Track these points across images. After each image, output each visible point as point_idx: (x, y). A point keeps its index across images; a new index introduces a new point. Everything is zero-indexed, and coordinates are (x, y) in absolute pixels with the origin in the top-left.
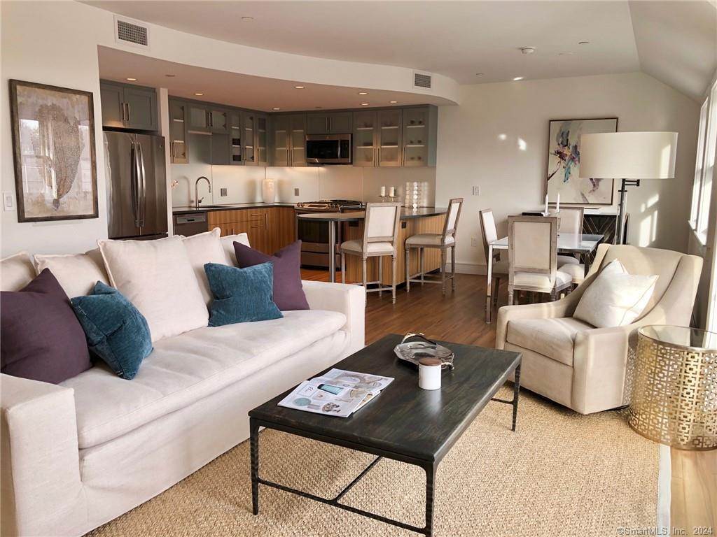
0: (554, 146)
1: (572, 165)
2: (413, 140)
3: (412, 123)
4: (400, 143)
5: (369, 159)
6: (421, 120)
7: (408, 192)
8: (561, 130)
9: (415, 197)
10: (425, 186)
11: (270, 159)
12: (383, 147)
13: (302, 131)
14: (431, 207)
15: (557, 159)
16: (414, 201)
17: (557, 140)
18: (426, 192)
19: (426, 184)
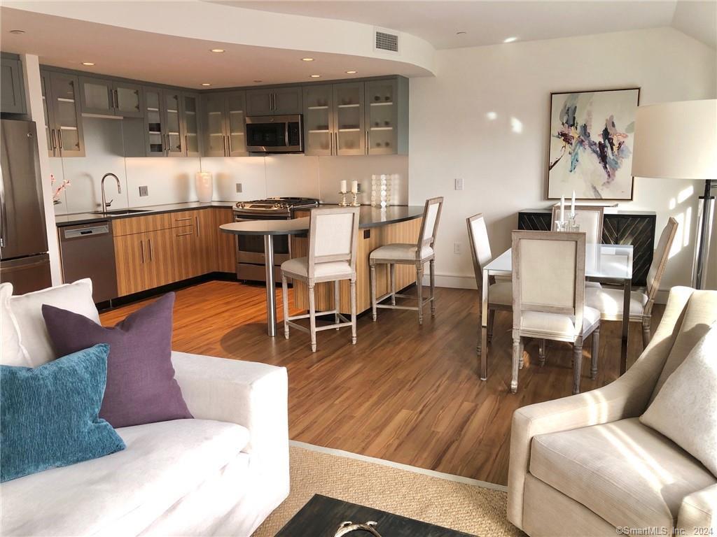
0: (557, 127)
1: (580, 150)
2: (379, 121)
3: (377, 99)
4: (362, 125)
5: (325, 146)
6: (388, 95)
7: (374, 187)
8: (565, 106)
9: (383, 193)
10: (396, 179)
11: (203, 148)
12: (341, 130)
13: (241, 112)
14: (404, 206)
15: (561, 142)
16: (382, 199)
17: (561, 118)
18: (397, 187)
19: (397, 176)
